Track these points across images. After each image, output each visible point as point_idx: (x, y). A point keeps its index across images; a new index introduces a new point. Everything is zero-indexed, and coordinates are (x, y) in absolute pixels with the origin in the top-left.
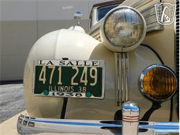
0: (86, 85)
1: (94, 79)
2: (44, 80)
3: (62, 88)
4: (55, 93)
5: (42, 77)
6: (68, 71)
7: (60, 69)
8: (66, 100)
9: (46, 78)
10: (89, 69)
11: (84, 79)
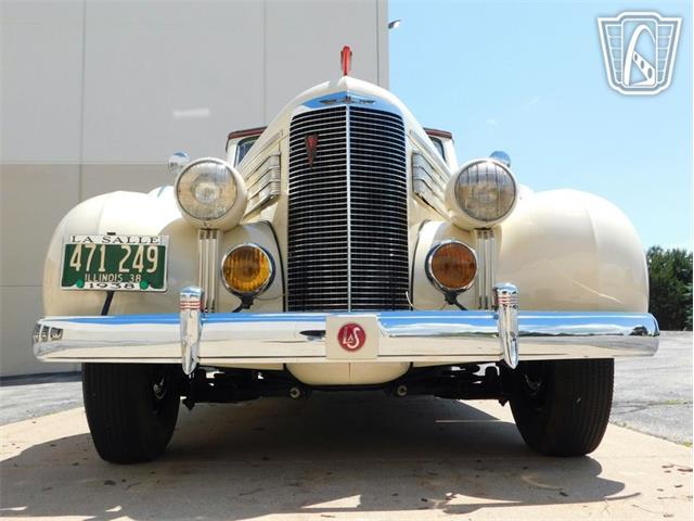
0: (140, 271)
1: (152, 263)
2: (78, 266)
3: (105, 277)
4: (95, 284)
5: (75, 262)
6: (114, 252)
7: (103, 249)
8: (110, 294)
9: (81, 262)
10: (146, 247)
11: (138, 263)
